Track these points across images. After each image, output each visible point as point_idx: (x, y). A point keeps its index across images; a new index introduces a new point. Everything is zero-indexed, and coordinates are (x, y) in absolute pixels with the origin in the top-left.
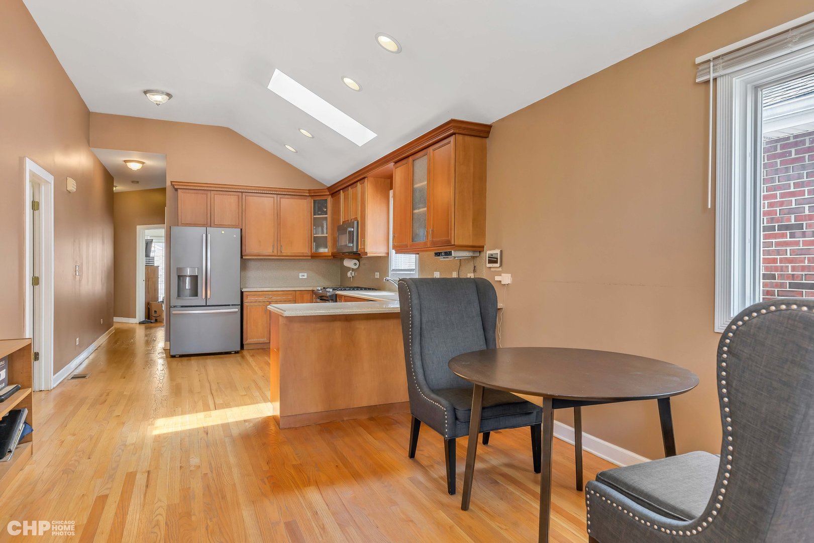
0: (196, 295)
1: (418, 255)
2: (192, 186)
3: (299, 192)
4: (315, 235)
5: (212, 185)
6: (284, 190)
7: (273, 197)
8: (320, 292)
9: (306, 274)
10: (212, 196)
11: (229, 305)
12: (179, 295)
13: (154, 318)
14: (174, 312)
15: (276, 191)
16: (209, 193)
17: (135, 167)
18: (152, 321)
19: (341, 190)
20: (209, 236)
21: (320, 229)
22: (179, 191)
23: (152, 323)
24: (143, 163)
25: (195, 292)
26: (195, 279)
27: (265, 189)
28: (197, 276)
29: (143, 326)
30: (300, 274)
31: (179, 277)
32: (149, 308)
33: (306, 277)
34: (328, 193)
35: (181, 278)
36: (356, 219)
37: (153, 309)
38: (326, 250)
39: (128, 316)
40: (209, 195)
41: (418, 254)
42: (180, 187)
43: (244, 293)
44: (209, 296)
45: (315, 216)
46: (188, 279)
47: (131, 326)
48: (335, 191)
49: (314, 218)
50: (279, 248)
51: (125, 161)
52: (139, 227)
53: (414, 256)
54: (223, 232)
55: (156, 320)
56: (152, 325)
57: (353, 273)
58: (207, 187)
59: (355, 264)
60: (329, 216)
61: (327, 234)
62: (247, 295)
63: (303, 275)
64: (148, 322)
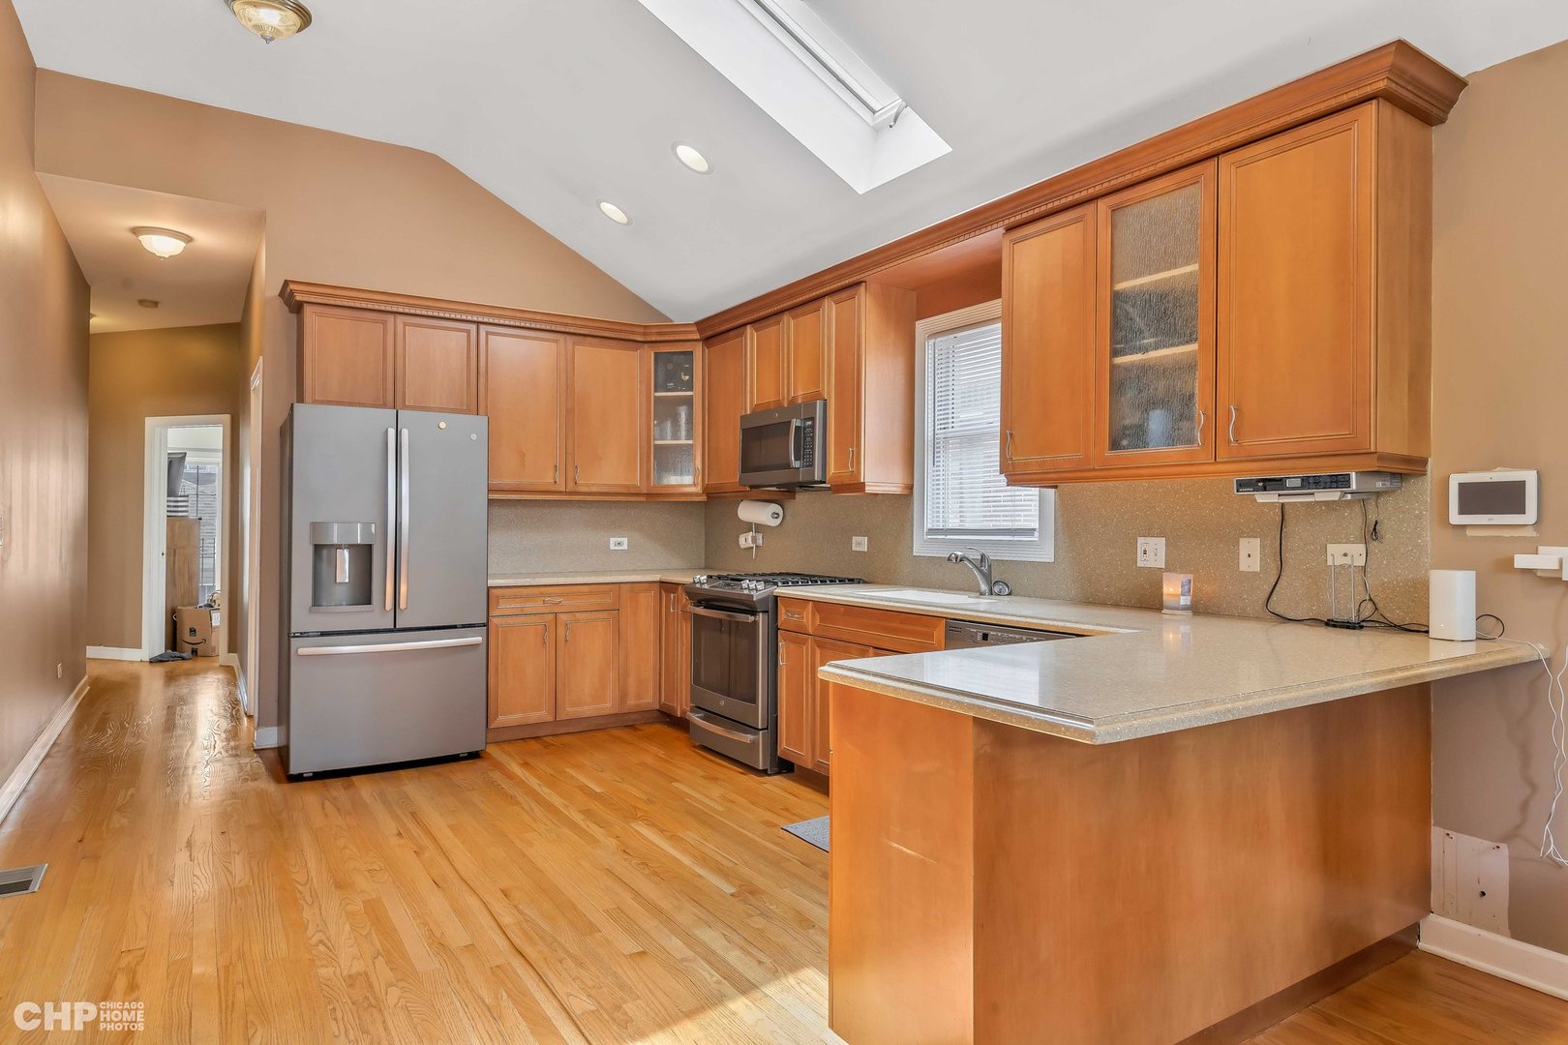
0: (368, 601)
1: (1052, 491)
2: (344, 297)
3: (621, 331)
4: (657, 442)
5: (398, 300)
6: (583, 323)
7: (556, 341)
8: (706, 586)
9: (625, 540)
10: (400, 327)
11: (455, 627)
12: (316, 602)
13: (188, 648)
14: (302, 651)
15: (566, 325)
16: (391, 318)
17: (164, 247)
18: (184, 655)
19: (745, 325)
20: (405, 433)
21: (668, 425)
22: (308, 310)
23: (183, 659)
24: (188, 239)
25: (364, 595)
26: (364, 555)
27: (538, 317)
28: (370, 546)
29: (159, 670)
30: (613, 540)
31: (318, 549)
32: (174, 624)
33: (625, 547)
34: (697, 336)
35: (325, 552)
36: (818, 395)
37: (186, 624)
38: (688, 479)
39: (120, 643)
40: (390, 326)
41: (1056, 487)
42: (312, 299)
43: (492, 591)
44: (402, 605)
45: (658, 394)
46: (344, 557)
47: (131, 668)
48: (719, 330)
49: (655, 397)
50: (570, 474)
51: (136, 231)
52: (150, 422)
53: (1034, 492)
54: (443, 425)
55: (194, 652)
56: (187, 665)
57: (760, 536)
58: (387, 302)
59: (776, 515)
60: (696, 393)
61: (688, 438)
62: (498, 598)
63: (619, 542)
64: (174, 658)
